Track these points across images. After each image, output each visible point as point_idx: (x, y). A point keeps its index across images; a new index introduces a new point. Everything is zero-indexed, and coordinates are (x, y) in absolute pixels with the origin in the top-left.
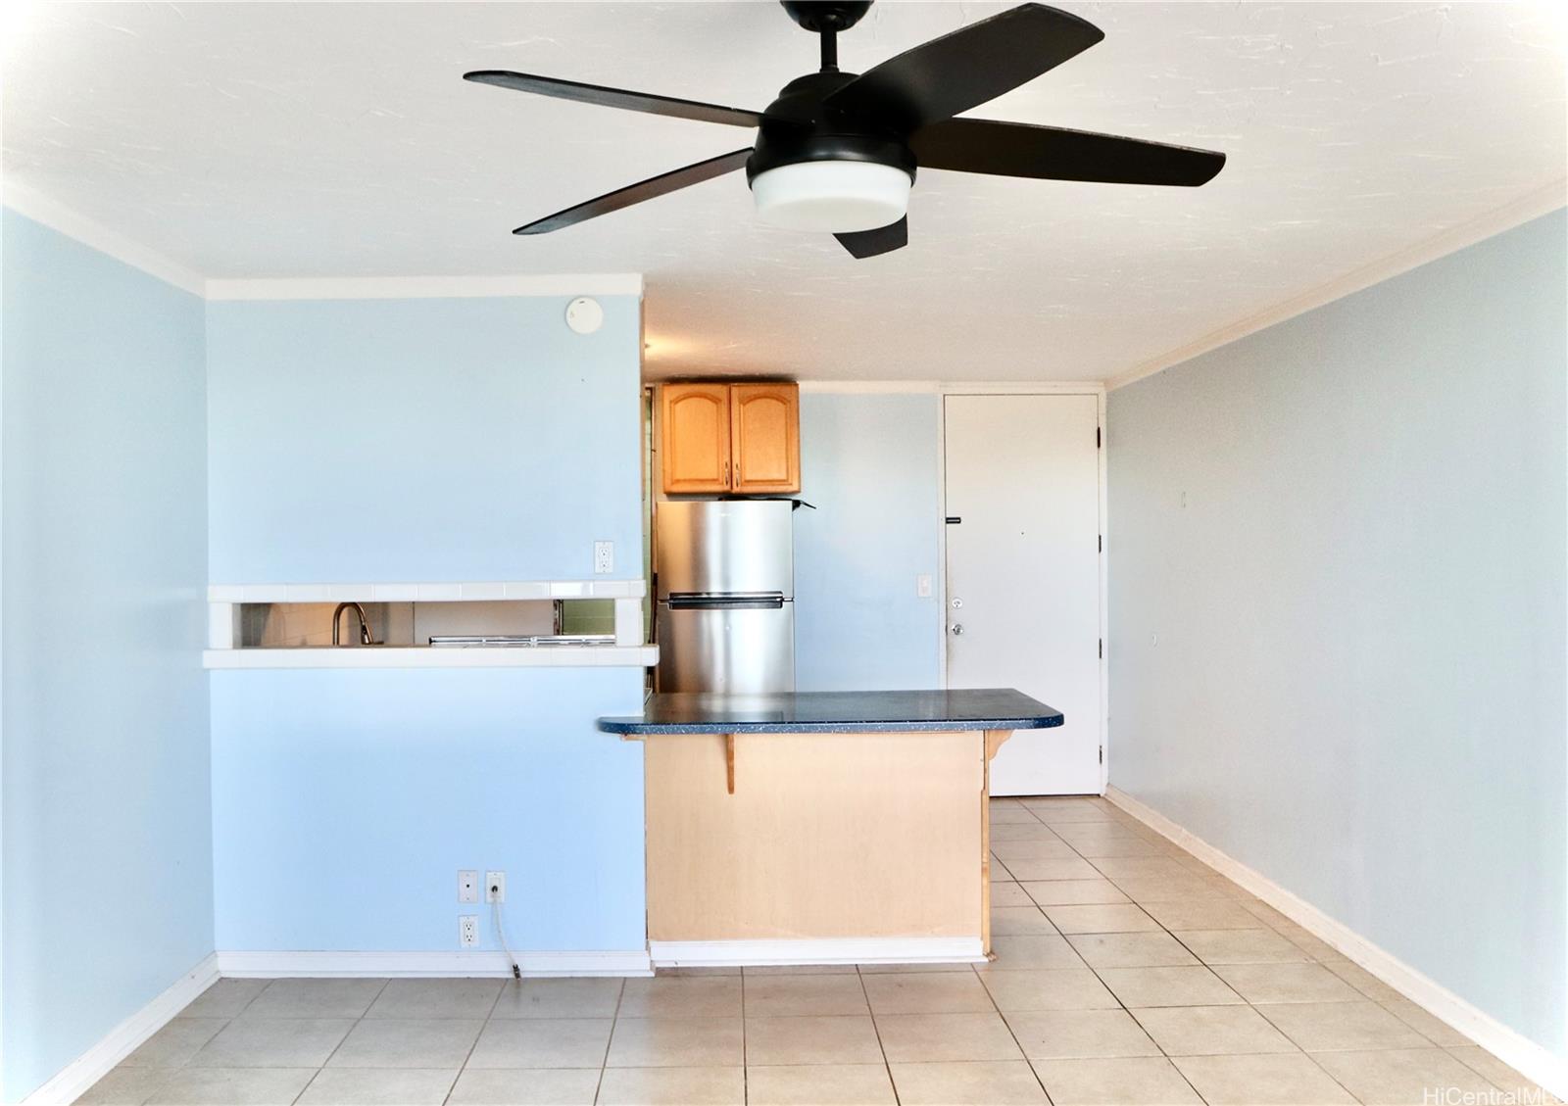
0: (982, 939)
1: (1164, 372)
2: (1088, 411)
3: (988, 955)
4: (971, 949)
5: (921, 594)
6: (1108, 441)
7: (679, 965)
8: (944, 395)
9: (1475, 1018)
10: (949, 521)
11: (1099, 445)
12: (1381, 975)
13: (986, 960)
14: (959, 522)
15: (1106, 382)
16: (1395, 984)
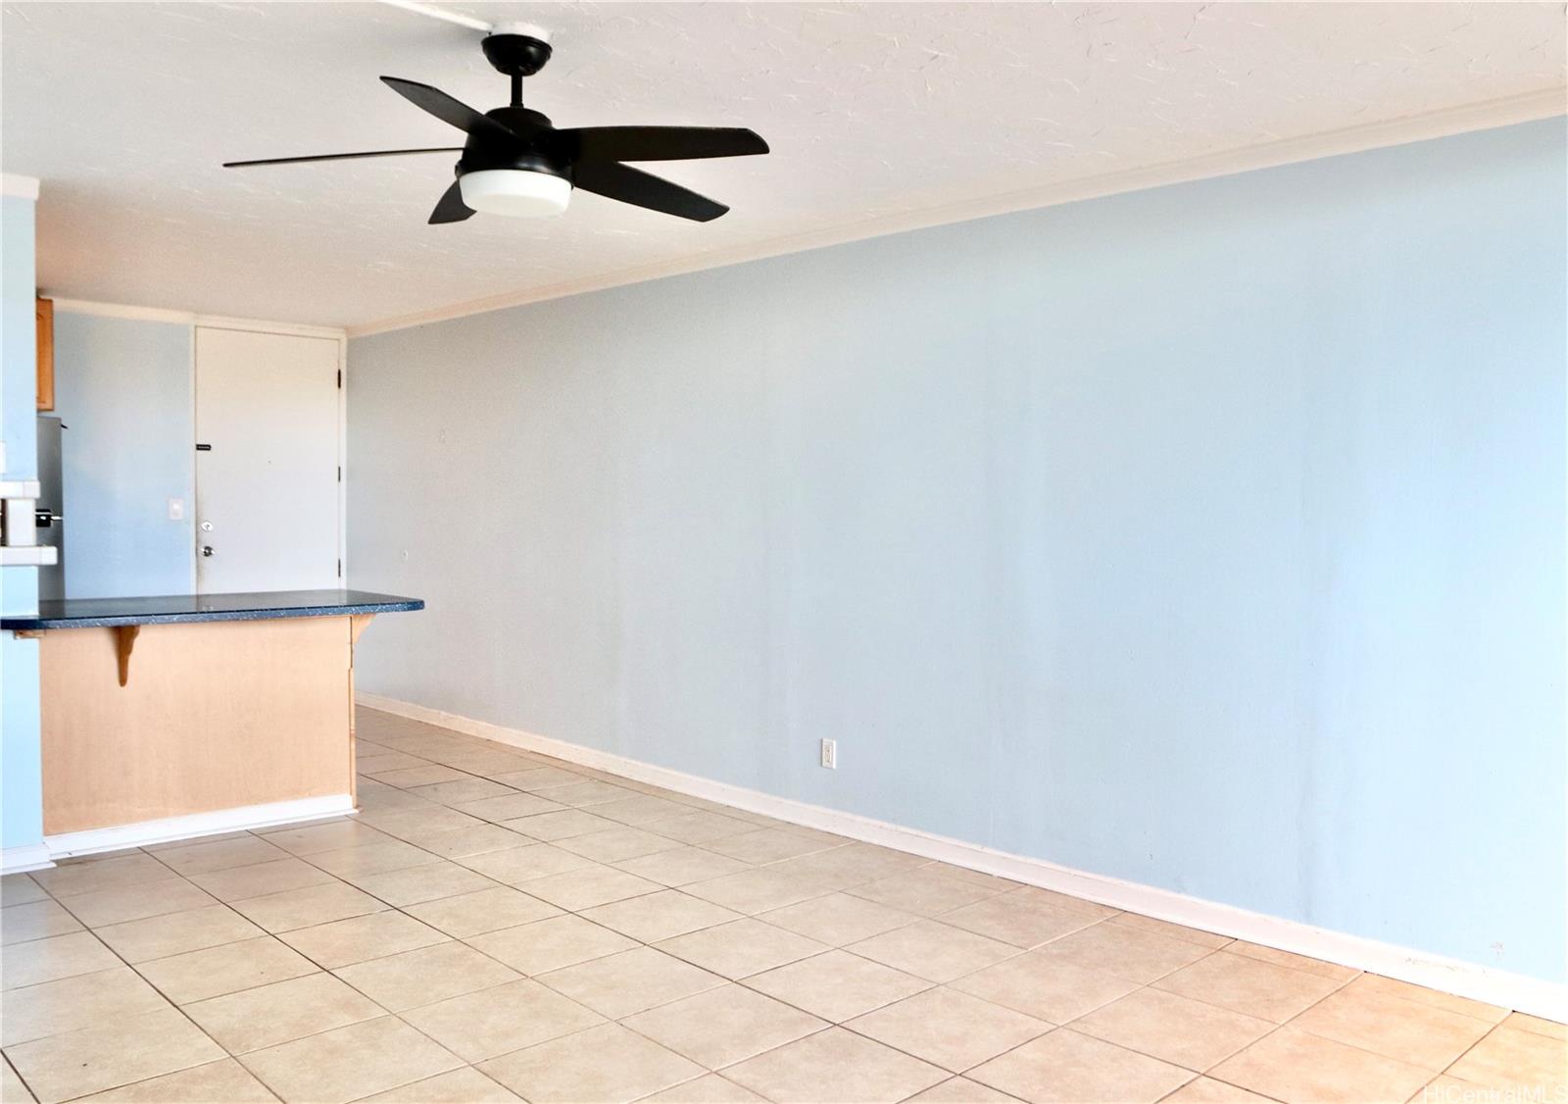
0: (351, 794)
1: (422, 327)
2: (331, 354)
3: (357, 807)
4: (341, 804)
5: (173, 517)
6: (348, 383)
7: (74, 855)
8: (196, 327)
9: (724, 790)
10: (200, 447)
11: (339, 386)
12: (646, 780)
13: (356, 811)
14: (209, 450)
15: (347, 330)
16: (658, 784)
